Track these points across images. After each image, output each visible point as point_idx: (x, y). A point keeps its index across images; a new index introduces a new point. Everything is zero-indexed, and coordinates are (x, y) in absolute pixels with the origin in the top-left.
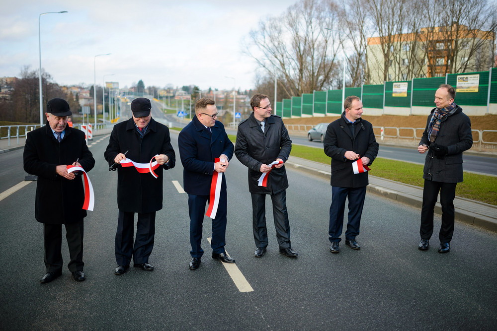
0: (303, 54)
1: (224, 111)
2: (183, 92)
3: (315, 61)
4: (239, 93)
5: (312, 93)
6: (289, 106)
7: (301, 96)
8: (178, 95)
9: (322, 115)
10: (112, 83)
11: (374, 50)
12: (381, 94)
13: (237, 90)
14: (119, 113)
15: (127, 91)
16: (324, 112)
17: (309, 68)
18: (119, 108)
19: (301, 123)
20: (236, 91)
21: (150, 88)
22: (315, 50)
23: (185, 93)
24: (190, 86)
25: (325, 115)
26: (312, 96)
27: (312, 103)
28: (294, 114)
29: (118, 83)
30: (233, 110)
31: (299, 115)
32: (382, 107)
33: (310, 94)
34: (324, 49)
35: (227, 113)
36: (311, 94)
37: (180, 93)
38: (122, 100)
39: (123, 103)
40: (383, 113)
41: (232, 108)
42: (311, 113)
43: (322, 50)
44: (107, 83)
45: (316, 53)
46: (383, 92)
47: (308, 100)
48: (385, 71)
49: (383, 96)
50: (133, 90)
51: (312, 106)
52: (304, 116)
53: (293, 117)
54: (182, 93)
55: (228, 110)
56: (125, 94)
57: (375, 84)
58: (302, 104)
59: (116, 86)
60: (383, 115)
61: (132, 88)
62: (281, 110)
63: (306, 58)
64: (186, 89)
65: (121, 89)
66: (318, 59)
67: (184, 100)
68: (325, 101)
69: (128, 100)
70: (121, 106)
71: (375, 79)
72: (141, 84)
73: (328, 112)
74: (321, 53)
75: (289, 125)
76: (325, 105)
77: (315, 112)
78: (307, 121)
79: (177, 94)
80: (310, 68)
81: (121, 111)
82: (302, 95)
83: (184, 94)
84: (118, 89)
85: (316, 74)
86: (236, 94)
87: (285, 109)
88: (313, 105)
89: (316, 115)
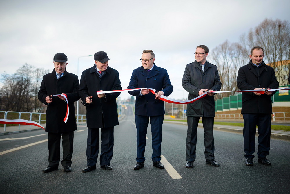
0: (222, 75)
1: (178, 111)
3: (230, 80)
5: (229, 96)
7: (222, 99)
9: (236, 109)
14: (120, 113)
15: (125, 101)
18: (120, 110)
19: (223, 114)
22: (229, 73)
25: (238, 109)
26: (229, 98)
27: (229, 102)
29: (120, 97)
30: (183, 110)
31: (222, 110)
34: (235, 71)
35: (180, 111)
36: (228, 98)
38: (122, 106)
39: (123, 108)
41: (182, 109)
42: (228, 108)
43: (234, 72)
45: (230, 75)
47: (226, 101)
50: (128, 101)
51: (229, 105)
52: (224, 110)
53: (218, 111)
55: (181, 110)
56: (124, 103)
58: (223, 103)
63: (224, 77)
65: (122, 101)
66: (231, 78)
68: (237, 101)
69: (125, 106)
70: (121, 109)
72: (132, 97)
73: (239, 107)
74: (233, 74)
76: (237, 103)
77: (231, 107)
78: (226, 112)
80: (227, 83)
81: (122, 112)
82: (223, 98)
84: (120, 100)
85: (231, 87)
88: (230, 104)
89: (232, 109)
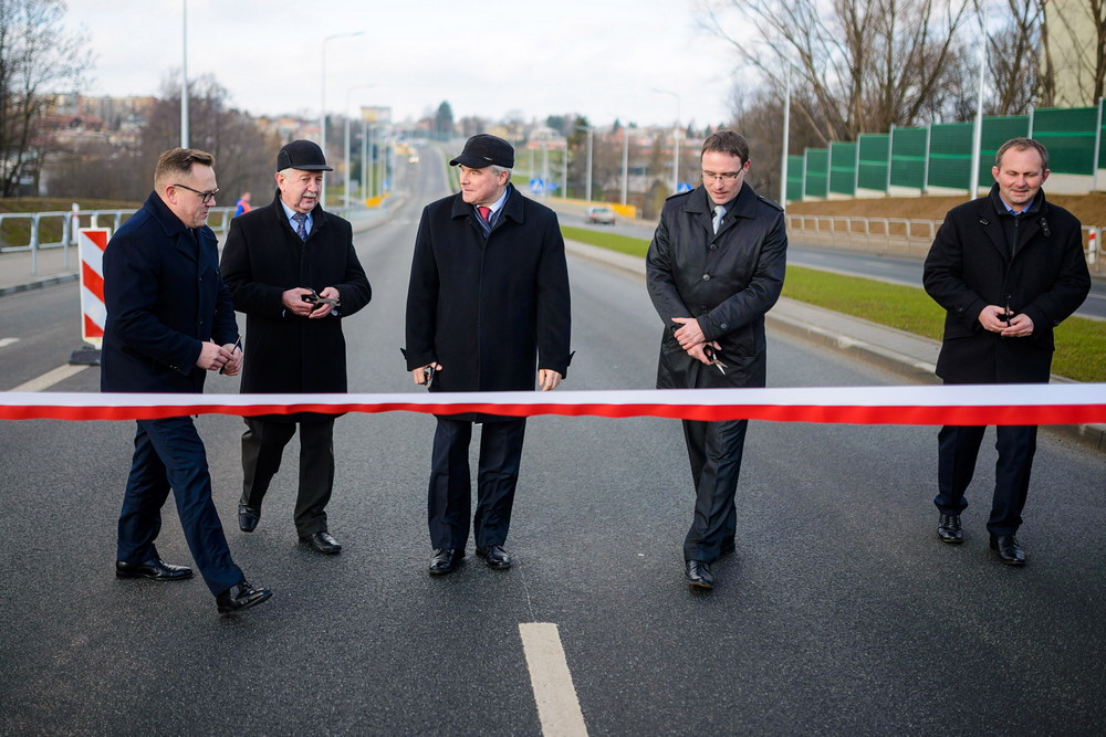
0: (864, 28)
1: (651, 180)
2: (548, 130)
3: (896, 47)
4: (690, 133)
5: (888, 131)
6: (823, 168)
7: (856, 140)
8: (537, 139)
9: (914, 193)
10: (374, 108)
11: (1067, 14)
12: (1091, 134)
13: (686, 126)
14: (388, 183)
15: (411, 128)
16: (919, 185)
17: (878, 64)
18: (389, 170)
19: (855, 214)
20: (682, 129)
21: (466, 122)
22: (897, 17)
23: (554, 134)
24: (567, 117)
25: (923, 192)
26: (887, 140)
27: (886, 159)
28: (836, 188)
29: (388, 109)
30: (671, 178)
31: (851, 191)
32: (1090, 171)
33: (878, 135)
34: (922, 12)
35: (657, 184)
36: (884, 136)
37: (541, 134)
38: (397, 151)
39: (399, 157)
40: (1092, 188)
41: (669, 170)
42: (883, 187)
43: (918, 16)
44: (364, 108)
45: (898, 26)
46: (1095, 130)
47: (874, 151)
48: (1098, 70)
49: (1094, 138)
50: (425, 127)
51: (886, 168)
52: (861, 193)
53: (832, 196)
54: (546, 134)
55: (661, 177)
56: (405, 135)
57: (1066, 106)
58: (858, 162)
59: (384, 116)
60: (1091, 193)
61: (423, 121)
62: (800, 175)
63: (871, 38)
64: (555, 123)
65: (398, 124)
66: (904, 43)
67: (550, 152)
68: (923, 154)
69: (412, 151)
70: (393, 164)
71: (1069, 95)
72: (445, 110)
73: (929, 184)
74: (914, 26)
75: (822, 218)
76: (923, 163)
77: (893, 183)
78: (871, 207)
79: (532, 136)
80: (881, 64)
81: (394, 178)
82: (859, 137)
83: (551, 137)
84: (389, 122)
85: (896, 83)
86: (684, 136)
87: (811, 174)
88: (889, 164)
89: (895, 191)
